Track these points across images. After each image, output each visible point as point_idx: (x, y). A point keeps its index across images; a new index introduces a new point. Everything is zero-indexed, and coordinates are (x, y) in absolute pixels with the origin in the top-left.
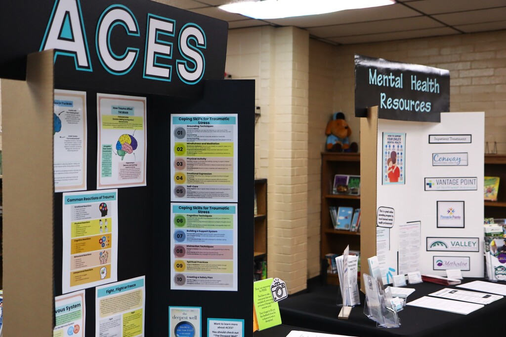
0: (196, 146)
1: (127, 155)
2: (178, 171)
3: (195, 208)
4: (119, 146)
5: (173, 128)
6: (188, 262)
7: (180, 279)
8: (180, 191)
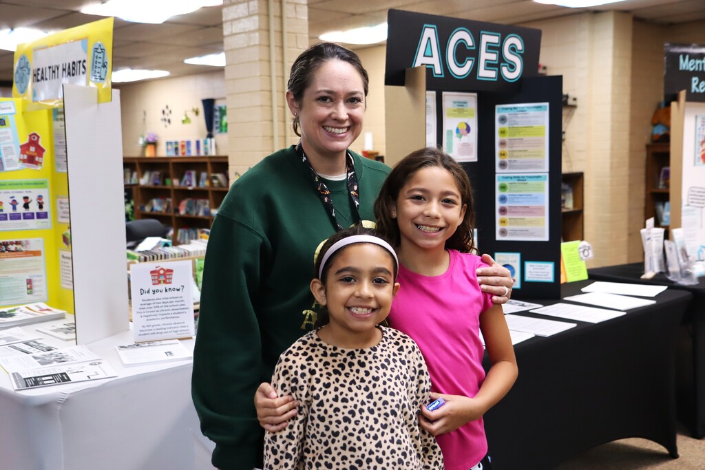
0: (515, 130)
1: (463, 137)
2: (502, 149)
3: (515, 177)
4: (458, 131)
5: (497, 116)
6: (510, 219)
7: (503, 232)
8: (503, 165)
